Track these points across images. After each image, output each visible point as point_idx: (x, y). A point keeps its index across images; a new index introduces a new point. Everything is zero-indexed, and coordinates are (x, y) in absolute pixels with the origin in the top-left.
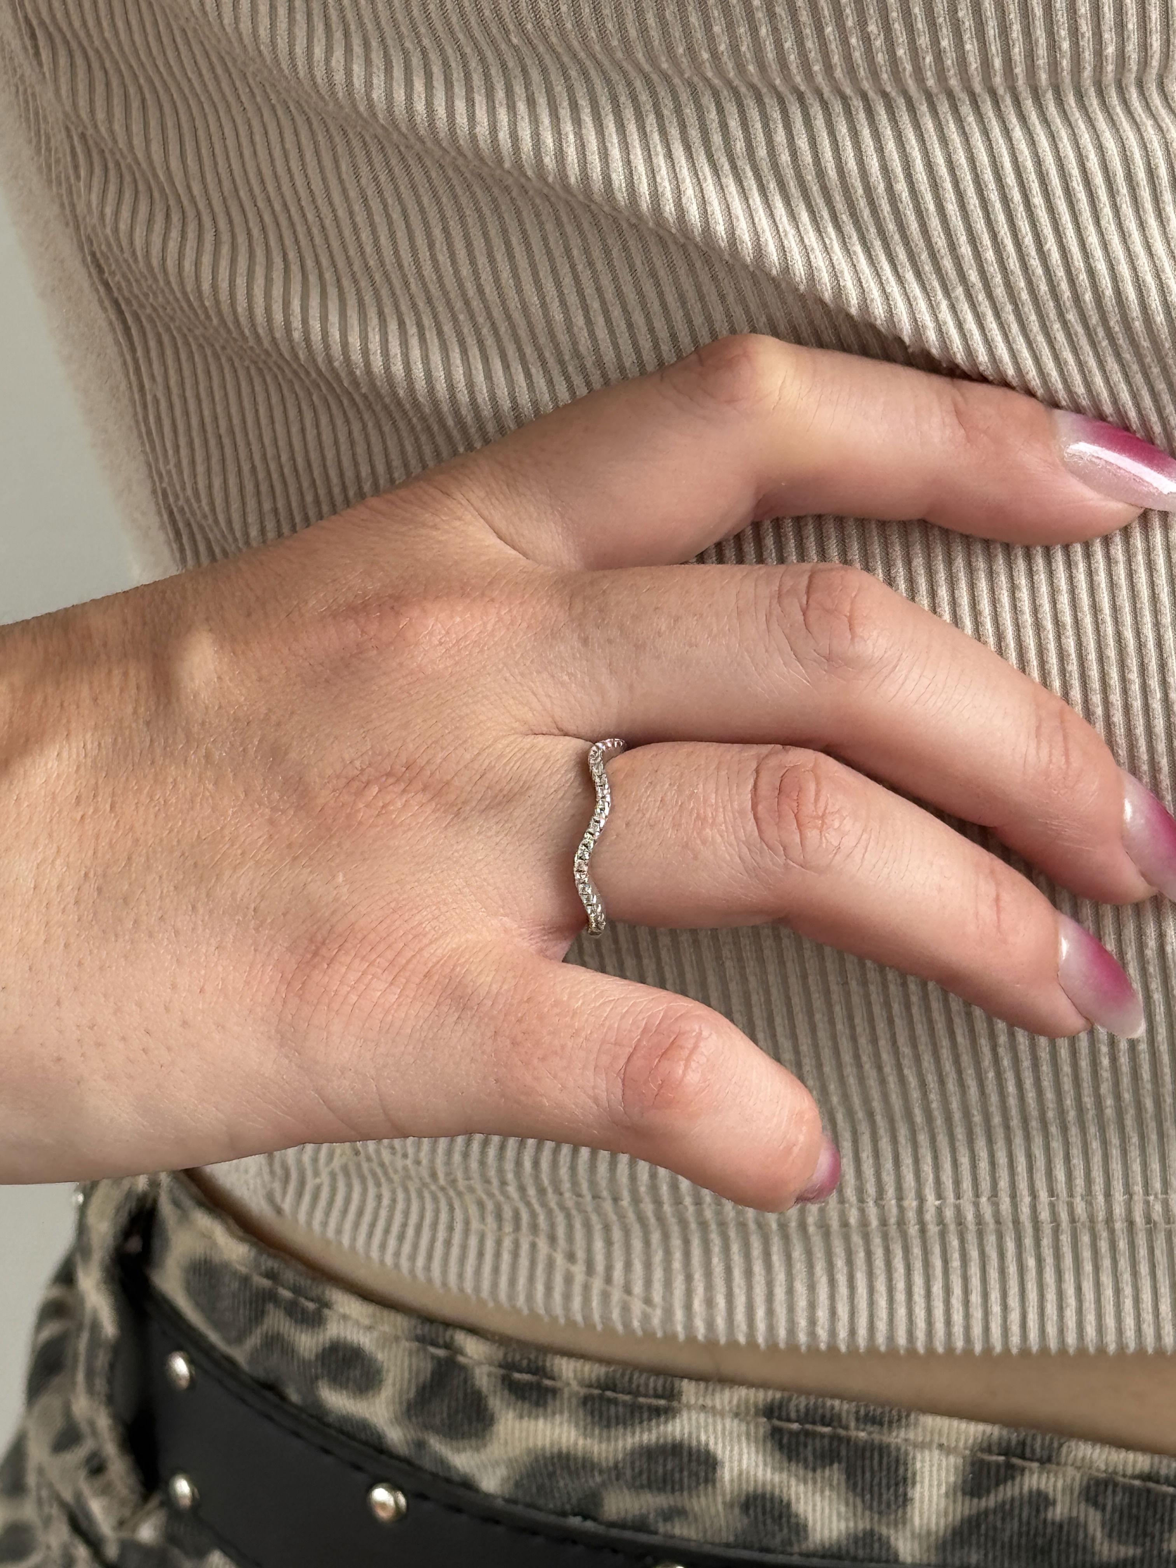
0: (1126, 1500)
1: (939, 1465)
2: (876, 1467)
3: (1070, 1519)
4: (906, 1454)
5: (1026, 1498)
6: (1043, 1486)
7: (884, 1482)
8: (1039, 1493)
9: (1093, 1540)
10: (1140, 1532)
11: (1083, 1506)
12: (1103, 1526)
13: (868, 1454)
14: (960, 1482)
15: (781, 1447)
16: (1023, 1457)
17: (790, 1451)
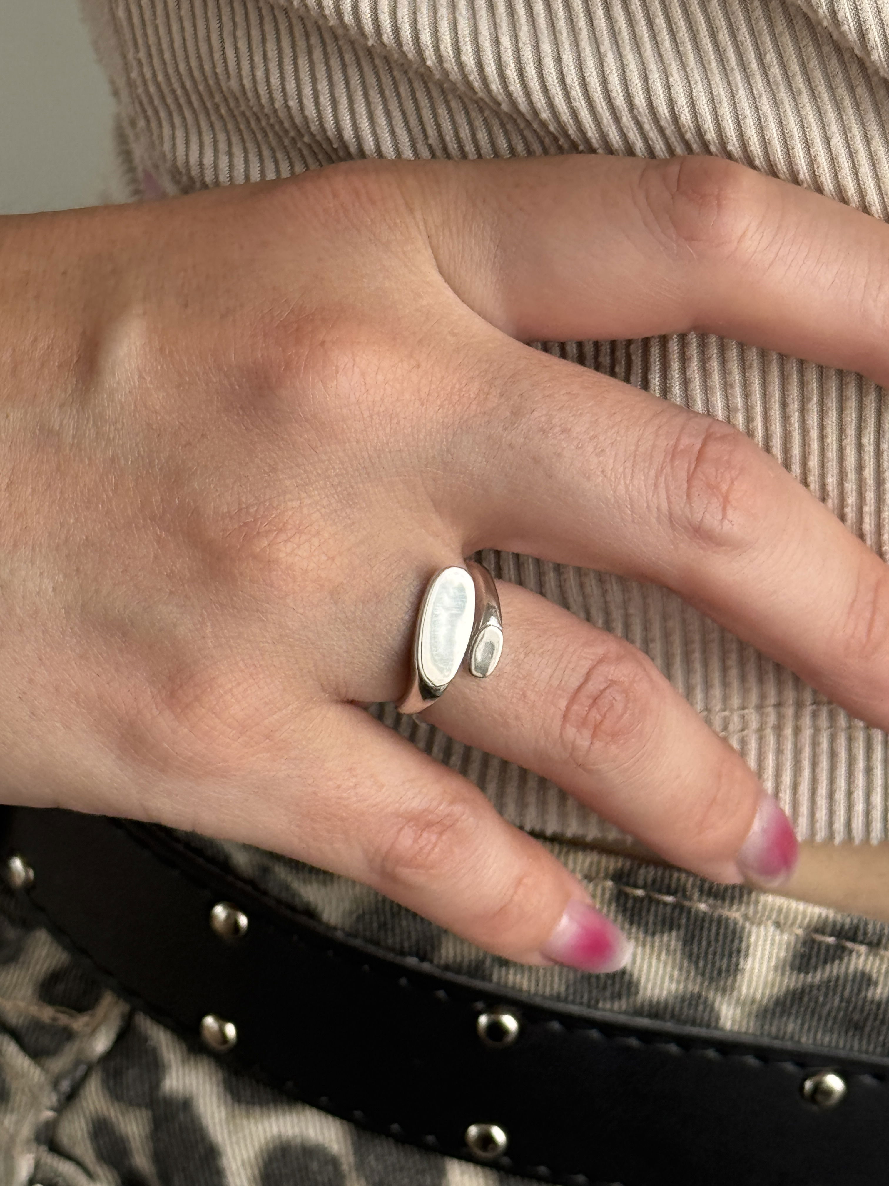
1: (773, 940)
2: (713, 938)
4: (743, 928)
5: (850, 977)
6: (868, 968)
7: (719, 950)
8: (863, 974)
13: (706, 925)
14: (790, 958)
15: (625, 911)
16: (854, 940)
17: (632, 915)
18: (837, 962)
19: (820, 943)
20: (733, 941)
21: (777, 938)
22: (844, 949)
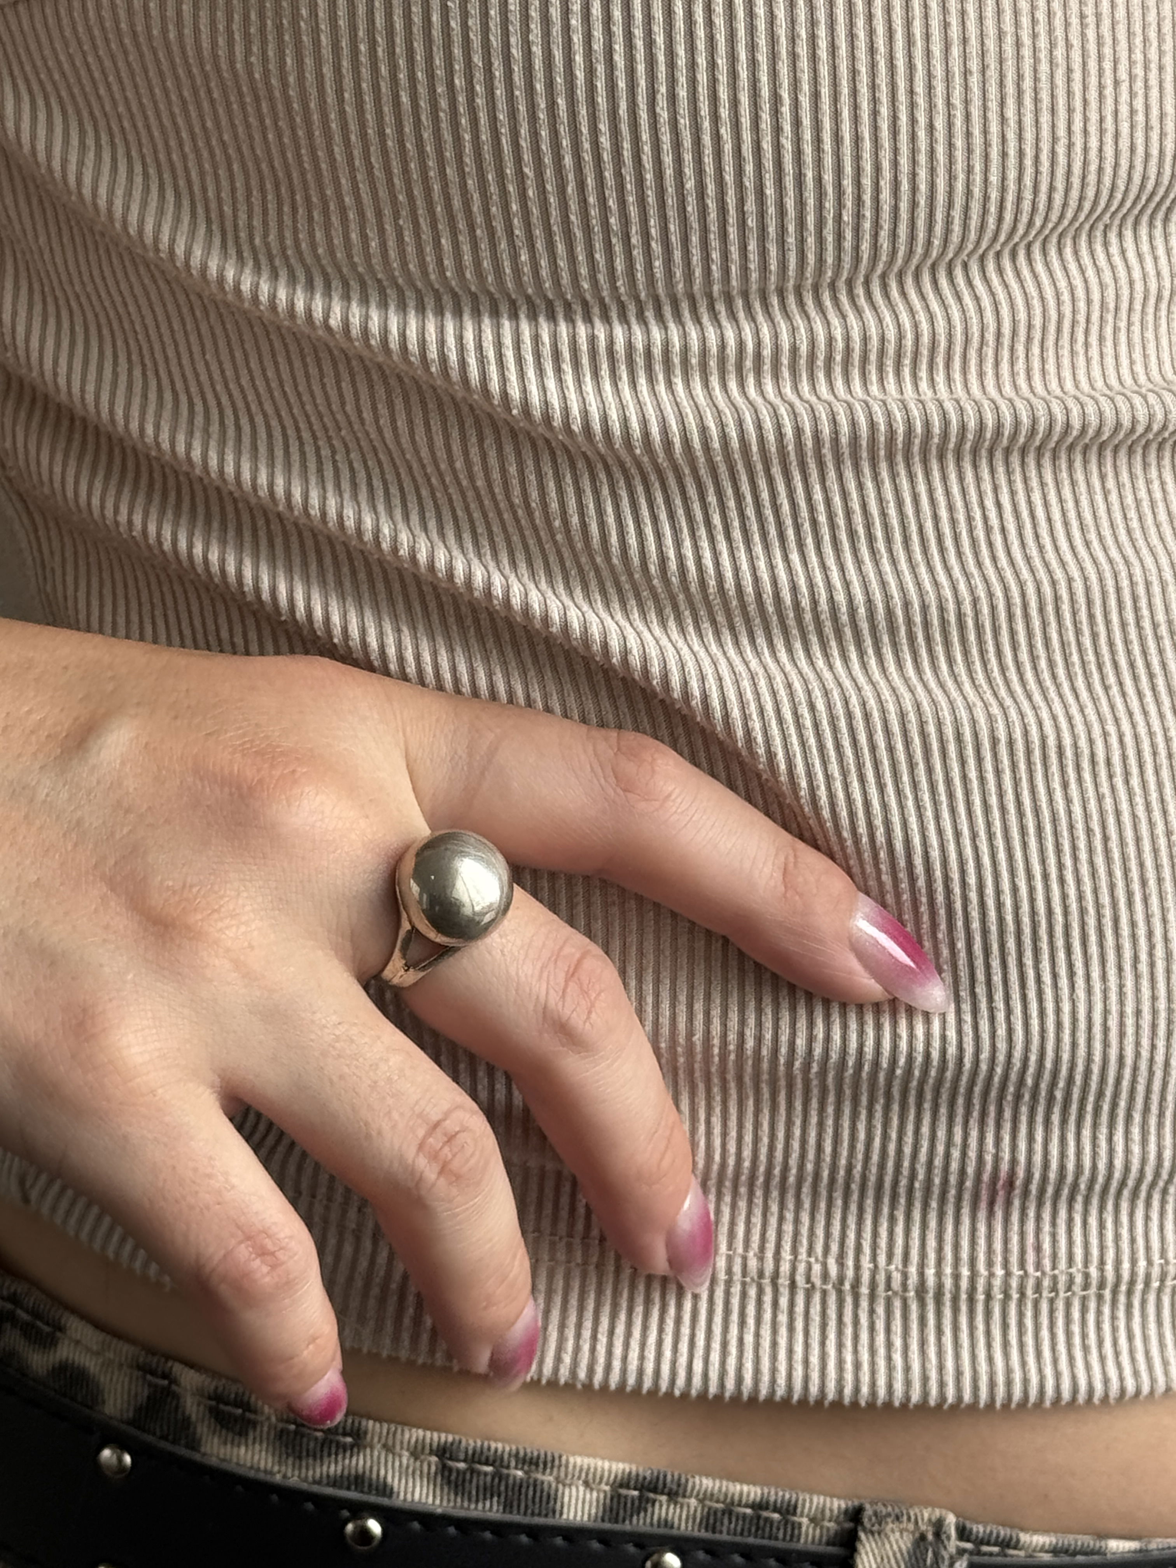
0: (739, 1526)
1: (584, 1495)
2: (530, 1501)
5: (655, 1527)
6: (670, 1516)
8: (666, 1521)
14: (600, 1513)
15: (449, 1482)
16: (655, 1490)
17: (456, 1486)
18: (642, 1514)
19: (626, 1497)
20: (548, 1503)
21: (588, 1496)
22: (647, 1500)
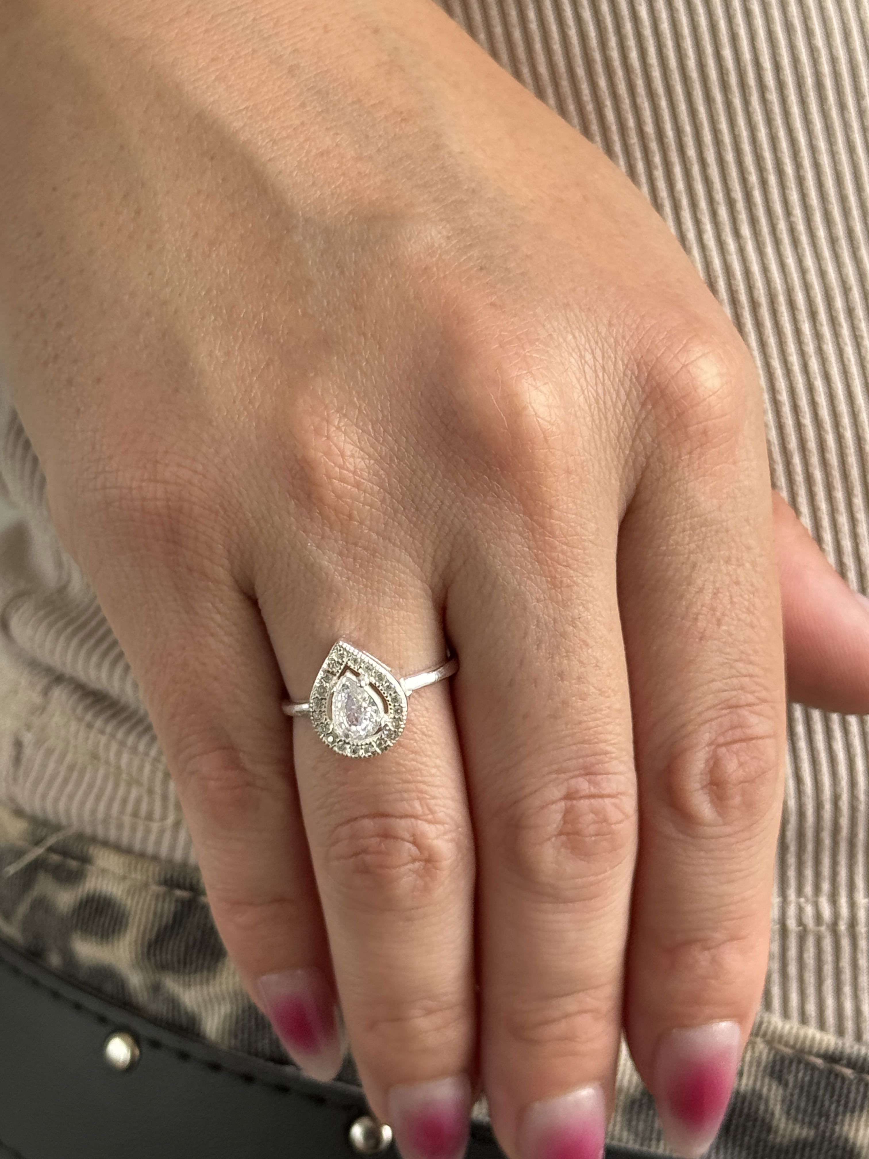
0: (807, 1078)
3: (754, 1090)
9: (773, 1114)
10: (816, 1112)
11: (767, 1080)
12: (783, 1101)
